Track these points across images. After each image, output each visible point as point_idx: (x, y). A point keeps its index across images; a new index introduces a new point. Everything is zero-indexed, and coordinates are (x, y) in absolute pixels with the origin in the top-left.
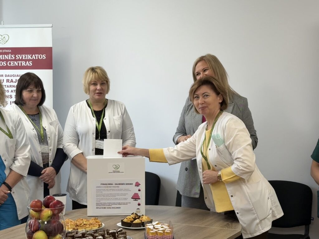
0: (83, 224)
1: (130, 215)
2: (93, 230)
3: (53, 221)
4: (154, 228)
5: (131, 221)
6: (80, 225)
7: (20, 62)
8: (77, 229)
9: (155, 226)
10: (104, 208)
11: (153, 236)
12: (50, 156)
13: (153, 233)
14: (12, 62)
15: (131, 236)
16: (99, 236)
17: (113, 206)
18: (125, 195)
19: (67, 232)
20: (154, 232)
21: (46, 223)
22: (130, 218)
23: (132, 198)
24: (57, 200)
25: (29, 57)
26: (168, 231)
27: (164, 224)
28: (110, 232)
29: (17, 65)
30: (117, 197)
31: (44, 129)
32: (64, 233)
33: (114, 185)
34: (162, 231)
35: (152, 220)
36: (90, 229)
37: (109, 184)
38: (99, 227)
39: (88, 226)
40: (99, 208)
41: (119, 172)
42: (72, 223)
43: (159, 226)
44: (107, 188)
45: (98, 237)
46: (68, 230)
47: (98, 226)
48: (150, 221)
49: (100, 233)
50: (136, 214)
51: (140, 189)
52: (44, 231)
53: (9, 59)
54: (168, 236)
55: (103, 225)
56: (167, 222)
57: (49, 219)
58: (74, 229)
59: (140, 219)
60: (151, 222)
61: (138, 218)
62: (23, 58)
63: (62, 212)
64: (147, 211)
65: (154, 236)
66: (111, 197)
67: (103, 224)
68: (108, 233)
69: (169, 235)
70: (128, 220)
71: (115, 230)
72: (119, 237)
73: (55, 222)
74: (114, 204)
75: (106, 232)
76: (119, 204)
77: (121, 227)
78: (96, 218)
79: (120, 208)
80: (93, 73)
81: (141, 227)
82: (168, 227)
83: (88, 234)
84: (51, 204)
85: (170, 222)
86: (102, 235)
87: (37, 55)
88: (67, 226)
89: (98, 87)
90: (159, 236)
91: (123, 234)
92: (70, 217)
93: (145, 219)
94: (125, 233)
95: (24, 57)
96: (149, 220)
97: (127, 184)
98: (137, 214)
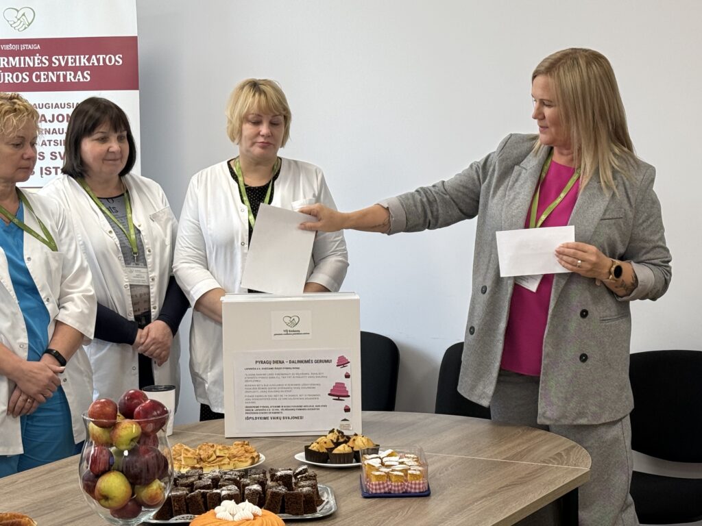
0: (214, 457)
1: (327, 433)
2: (239, 471)
3: (143, 448)
4: (382, 464)
5: (327, 449)
6: (209, 458)
7: (61, 73)
8: (201, 468)
9: (384, 460)
10: (265, 418)
11: (379, 484)
12: (151, 295)
13: (380, 475)
14: (42, 73)
15: (329, 484)
16: (252, 484)
17: (286, 414)
18: (313, 386)
19: (175, 475)
20: (383, 474)
21: (126, 453)
22: (325, 443)
23: (329, 394)
24: (152, 401)
25: (84, 61)
26: (414, 472)
27: (406, 455)
28: (279, 474)
29: (55, 80)
30: (295, 392)
31: (137, 232)
32: (170, 477)
33: (287, 365)
34: (401, 471)
35: (379, 446)
36: (231, 467)
37: (277, 362)
38: (252, 464)
39: (226, 461)
40: (253, 418)
41: (298, 332)
42: (189, 455)
43: (394, 460)
44: (269, 371)
45: (250, 487)
46: (180, 472)
47: (250, 461)
48: (372, 449)
49: (254, 476)
50: (339, 432)
51: (349, 373)
52: (122, 472)
53: (36, 65)
54: (415, 484)
55: (263, 457)
56: (413, 452)
57: (134, 444)
58: (193, 468)
59: (350, 443)
60: (375, 450)
61: (346, 442)
62: (70, 65)
63: (163, 428)
64: (365, 424)
65: (383, 484)
66: (282, 394)
67: (261, 455)
68: (273, 476)
69: (417, 482)
70: (321, 447)
71: (290, 470)
72: (300, 487)
73: (147, 451)
74: (288, 408)
75: (268, 476)
76: (300, 408)
77: (304, 464)
78: (246, 442)
79: (301, 418)
80: (254, 95)
81: (352, 463)
82: (416, 463)
83: (226, 479)
84: (137, 409)
85: (421, 450)
86: (258, 481)
87: (101, 56)
88: (178, 460)
89: (264, 129)
90: (393, 484)
91: (310, 479)
92: (184, 441)
93: (360, 443)
94: (314, 477)
95: (70, 61)
96: (371, 446)
97: (317, 362)
98: (342, 433)
